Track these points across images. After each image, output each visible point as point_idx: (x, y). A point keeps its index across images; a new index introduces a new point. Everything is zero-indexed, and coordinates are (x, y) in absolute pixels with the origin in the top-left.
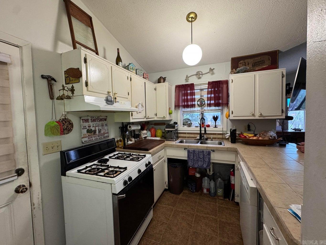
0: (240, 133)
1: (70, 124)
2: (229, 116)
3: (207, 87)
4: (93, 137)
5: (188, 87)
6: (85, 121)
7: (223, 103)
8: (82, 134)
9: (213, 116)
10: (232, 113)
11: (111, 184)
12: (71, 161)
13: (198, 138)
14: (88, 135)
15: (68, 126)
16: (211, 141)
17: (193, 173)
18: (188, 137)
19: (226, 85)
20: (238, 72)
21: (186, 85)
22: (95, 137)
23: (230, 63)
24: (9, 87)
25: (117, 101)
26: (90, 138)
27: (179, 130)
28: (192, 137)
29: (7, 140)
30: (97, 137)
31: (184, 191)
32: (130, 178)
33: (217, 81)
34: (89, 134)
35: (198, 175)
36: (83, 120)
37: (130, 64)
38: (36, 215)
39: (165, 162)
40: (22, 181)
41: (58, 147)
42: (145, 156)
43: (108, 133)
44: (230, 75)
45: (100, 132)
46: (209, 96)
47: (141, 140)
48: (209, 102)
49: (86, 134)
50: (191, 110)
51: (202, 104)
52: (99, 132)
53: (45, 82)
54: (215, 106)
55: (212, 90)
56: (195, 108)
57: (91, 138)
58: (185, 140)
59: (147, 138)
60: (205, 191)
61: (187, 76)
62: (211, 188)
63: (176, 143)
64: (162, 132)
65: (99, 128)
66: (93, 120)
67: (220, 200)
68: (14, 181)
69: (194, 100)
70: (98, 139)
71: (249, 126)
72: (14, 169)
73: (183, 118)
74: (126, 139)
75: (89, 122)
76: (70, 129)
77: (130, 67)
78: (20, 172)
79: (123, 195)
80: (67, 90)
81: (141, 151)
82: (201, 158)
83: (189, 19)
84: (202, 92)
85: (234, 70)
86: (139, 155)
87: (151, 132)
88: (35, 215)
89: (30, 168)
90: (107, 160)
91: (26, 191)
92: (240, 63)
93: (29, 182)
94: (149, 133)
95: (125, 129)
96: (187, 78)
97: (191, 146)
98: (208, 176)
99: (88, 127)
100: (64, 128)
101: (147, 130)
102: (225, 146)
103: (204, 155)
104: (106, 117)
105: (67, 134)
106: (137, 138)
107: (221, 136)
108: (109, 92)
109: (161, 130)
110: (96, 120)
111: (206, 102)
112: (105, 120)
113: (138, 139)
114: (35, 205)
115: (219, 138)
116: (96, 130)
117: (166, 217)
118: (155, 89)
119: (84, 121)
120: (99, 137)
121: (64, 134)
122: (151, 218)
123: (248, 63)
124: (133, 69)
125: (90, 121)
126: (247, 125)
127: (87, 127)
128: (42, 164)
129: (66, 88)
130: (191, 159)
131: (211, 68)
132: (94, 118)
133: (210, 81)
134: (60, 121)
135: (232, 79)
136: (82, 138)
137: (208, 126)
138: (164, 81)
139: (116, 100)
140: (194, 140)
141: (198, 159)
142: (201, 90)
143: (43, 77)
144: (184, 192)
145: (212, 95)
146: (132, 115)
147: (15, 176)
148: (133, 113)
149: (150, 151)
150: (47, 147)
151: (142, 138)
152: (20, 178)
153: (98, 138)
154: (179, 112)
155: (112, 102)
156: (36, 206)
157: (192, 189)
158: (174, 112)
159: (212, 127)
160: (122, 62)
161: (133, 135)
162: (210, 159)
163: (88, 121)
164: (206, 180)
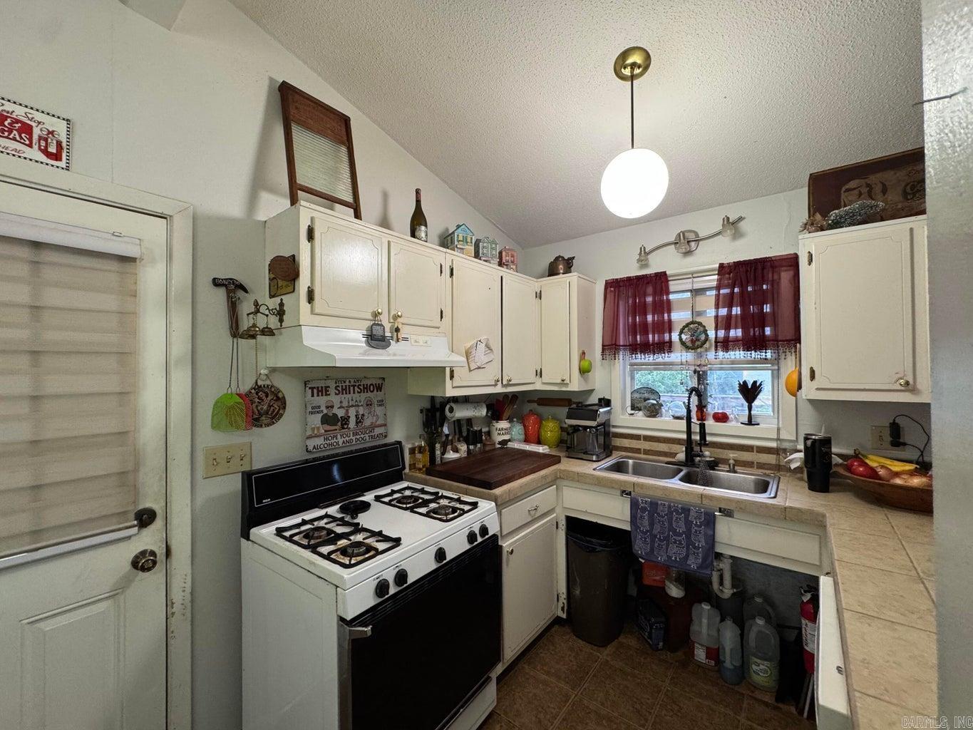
0: (850, 452)
1: (278, 399)
2: (800, 387)
3: (714, 284)
4: (339, 436)
5: (648, 283)
6: (318, 391)
7: (780, 338)
8: (308, 428)
9: (740, 384)
10: (813, 376)
11: (337, 587)
12: (266, 501)
13: (681, 456)
14: (326, 431)
15: (272, 406)
16: (728, 471)
17: (658, 578)
18: (647, 452)
19: (791, 273)
20: (836, 225)
21: (639, 278)
22: (345, 436)
23: (804, 192)
24: (135, 313)
25: (401, 335)
26: (330, 438)
27: (614, 426)
28: (660, 452)
29: (123, 436)
30: (351, 437)
31: (622, 639)
32: (401, 576)
33: (752, 258)
34: (328, 428)
35: (675, 591)
36: (312, 389)
37: (458, 227)
38: (175, 631)
39: (557, 528)
40: (148, 539)
41: (242, 460)
42: (475, 505)
43: (385, 425)
44: (800, 237)
45: (360, 422)
46: (723, 312)
47: (488, 448)
48: (721, 333)
49: (318, 428)
50: (657, 361)
51: (698, 340)
52: (357, 423)
53: (221, 293)
54: (748, 349)
55: (732, 293)
56: (672, 355)
57: (333, 438)
58: (631, 461)
59: (508, 446)
60: (700, 654)
61: (641, 248)
62: (724, 649)
63: (594, 469)
64: (561, 428)
65: (357, 412)
66: (340, 389)
67: (757, 705)
68: (132, 538)
69: (667, 326)
70: (354, 443)
71: (895, 430)
72: (133, 509)
73: (632, 385)
74: (438, 446)
75: (329, 395)
76: (278, 412)
77: (458, 236)
78: (145, 518)
79: (366, 626)
80: (267, 312)
81: (471, 487)
82: (680, 535)
83: (623, 70)
84: (699, 299)
85: (818, 217)
86: (459, 500)
87: (525, 426)
88: (172, 632)
89: (171, 509)
90: (365, 506)
91: (153, 567)
92: (847, 190)
93: (164, 546)
94: (518, 430)
95: (438, 414)
96: (644, 254)
97: (642, 486)
98: (716, 602)
99: (327, 407)
100: (262, 409)
101: (510, 420)
102: (777, 501)
103: (688, 523)
104: (380, 382)
105: (268, 425)
106: (474, 444)
107: (771, 459)
108: (376, 314)
109: (558, 420)
110: (349, 388)
111: (712, 334)
112: (379, 388)
113: (479, 445)
114: (174, 605)
115: (764, 464)
116: (349, 417)
117: (540, 722)
118: (539, 295)
119: (315, 391)
120: (358, 437)
121: (261, 426)
122: (490, 709)
123: (884, 185)
124: (465, 240)
125: (332, 391)
126: (886, 422)
127: (323, 408)
128: (200, 501)
129: (263, 309)
130: (642, 532)
131: (728, 218)
132: (345, 382)
133: (725, 261)
134: (251, 392)
135: (809, 252)
136: (307, 438)
137: (722, 418)
138: (568, 269)
139: (397, 335)
140: (667, 463)
141: (669, 535)
142: (697, 292)
143: (216, 283)
144: (624, 641)
145: (734, 309)
146: (452, 377)
147: (134, 526)
148: (455, 372)
149: (498, 491)
150: (215, 459)
151: (494, 444)
152: (145, 532)
153: (354, 438)
154: (617, 364)
155: (384, 341)
156: (177, 608)
157: (650, 637)
158: (602, 365)
159: (738, 422)
160: (426, 226)
161: (465, 434)
162: (712, 540)
163: (327, 391)
164: (705, 615)
